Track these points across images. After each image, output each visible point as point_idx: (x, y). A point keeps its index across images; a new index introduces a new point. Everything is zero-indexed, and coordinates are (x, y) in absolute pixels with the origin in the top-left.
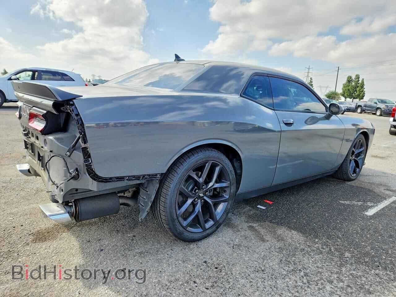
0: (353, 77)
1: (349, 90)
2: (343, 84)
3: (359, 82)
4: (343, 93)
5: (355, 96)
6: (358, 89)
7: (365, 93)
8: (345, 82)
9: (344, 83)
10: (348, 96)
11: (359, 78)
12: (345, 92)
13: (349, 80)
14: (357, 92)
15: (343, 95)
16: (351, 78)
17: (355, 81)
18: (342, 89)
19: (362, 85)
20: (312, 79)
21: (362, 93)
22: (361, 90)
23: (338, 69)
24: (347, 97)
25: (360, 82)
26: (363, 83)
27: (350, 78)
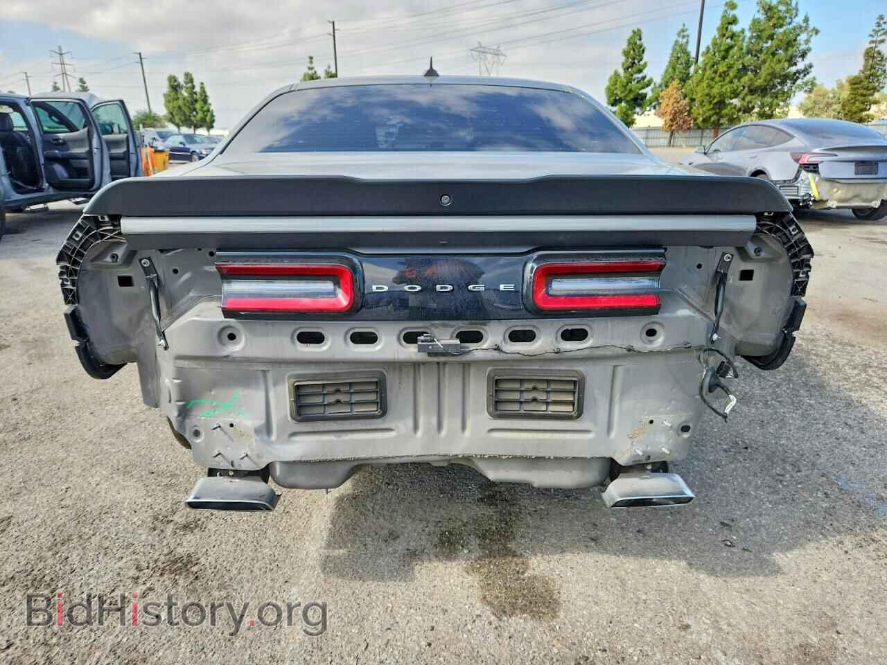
0: (181, 80)
1: (180, 108)
2: (164, 95)
3: (194, 91)
4: (170, 116)
5: (197, 121)
6: (198, 106)
7: (214, 114)
8: (167, 90)
9: (165, 92)
10: (183, 122)
11: (191, 81)
12: (174, 114)
13: (175, 87)
14: (197, 113)
15: (171, 121)
16: (175, 81)
17: (187, 88)
18: (166, 106)
19: (203, 97)
20: (84, 83)
21: (209, 114)
22: (205, 109)
23: (141, 59)
24: (181, 124)
25: (197, 89)
26: (204, 92)
27: (173, 80)
